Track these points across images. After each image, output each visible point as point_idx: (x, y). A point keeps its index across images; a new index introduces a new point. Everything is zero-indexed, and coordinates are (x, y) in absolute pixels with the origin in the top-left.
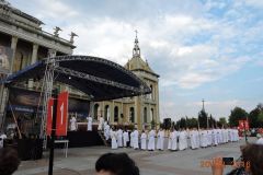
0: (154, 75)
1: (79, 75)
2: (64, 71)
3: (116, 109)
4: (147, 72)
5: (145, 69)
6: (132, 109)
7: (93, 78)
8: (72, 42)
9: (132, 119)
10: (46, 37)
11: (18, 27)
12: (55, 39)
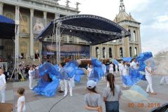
0: (136, 23)
1: (77, 28)
2: (66, 26)
3: (110, 49)
4: (131, 22)
5: (129, 20)
6: (121, 49)
7: (87, 30)
8: (77, 9)
9: (122, 55)
10: (62, 9)
11: (45, 5)
12: (67, 9)
